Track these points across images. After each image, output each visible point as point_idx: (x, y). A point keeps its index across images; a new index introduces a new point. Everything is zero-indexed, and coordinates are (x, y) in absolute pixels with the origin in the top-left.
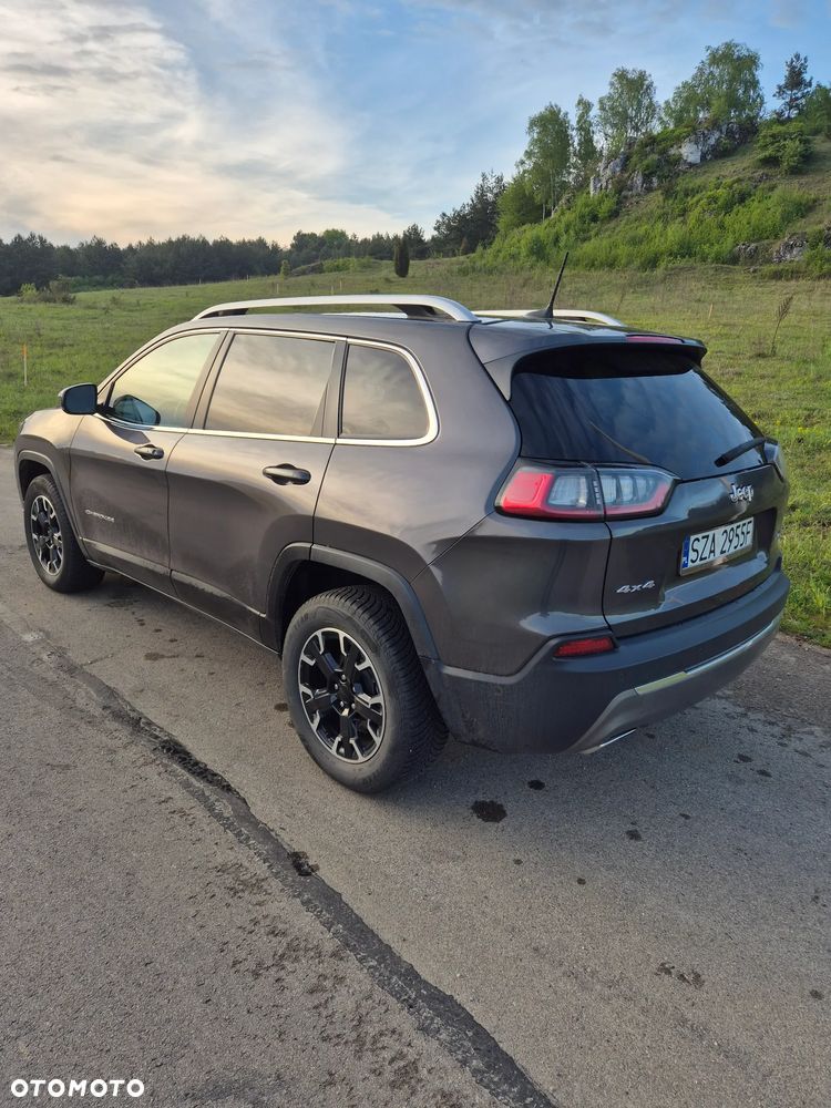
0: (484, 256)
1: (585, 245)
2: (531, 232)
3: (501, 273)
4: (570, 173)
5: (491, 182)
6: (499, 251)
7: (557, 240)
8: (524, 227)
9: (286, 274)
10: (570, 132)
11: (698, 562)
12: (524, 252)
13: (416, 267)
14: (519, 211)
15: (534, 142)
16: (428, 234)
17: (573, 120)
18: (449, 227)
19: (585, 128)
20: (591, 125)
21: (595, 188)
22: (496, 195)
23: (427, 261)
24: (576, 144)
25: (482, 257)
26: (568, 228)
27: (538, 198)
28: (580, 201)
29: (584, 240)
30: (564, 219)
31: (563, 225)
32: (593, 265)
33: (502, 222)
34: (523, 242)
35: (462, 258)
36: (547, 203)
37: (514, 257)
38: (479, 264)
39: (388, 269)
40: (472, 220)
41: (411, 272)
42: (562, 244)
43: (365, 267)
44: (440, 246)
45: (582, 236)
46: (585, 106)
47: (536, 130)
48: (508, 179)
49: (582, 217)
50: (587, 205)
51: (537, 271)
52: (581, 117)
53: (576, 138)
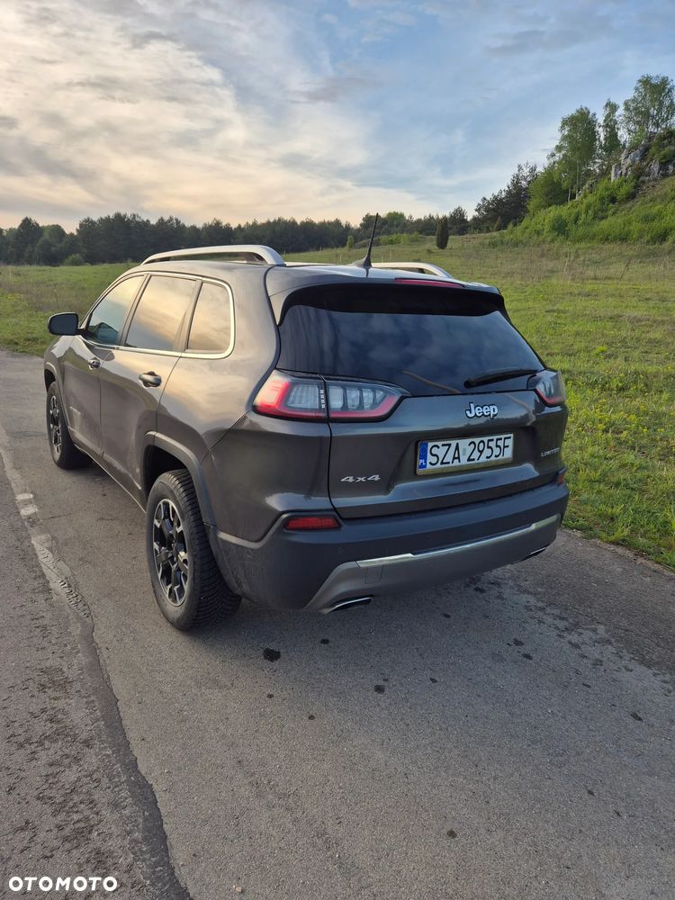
0: (513, 232)
1: (603, 222)
2: (554, 212)
3: (525, 246)
4: (595, 163)
5: (526, 172)
6: (527, 228)
7: (576, 219)
8: (550, 208)
9: (351, 247)
10: (597, 129)
11: (439, 465)
12: (547, 228)
13: (454, 241)
14: (548, 195)
15: (564, 138)
16: (470, 214)
17: (601, 119)
18: (487, 210)
19: (611, 126)
20: (616, 123)
21: (616, 175)
22: (529, 182)
23: (465, 236)
24: (602, 138)
25: (512, 232)
26: (588, 207)
27: (565, 185)
28: (601, 186)
29: (603, 218)
30: (585, 201)
31: (584, 206)
32: (607, 239)
33: (531, 205)
34: (547, 221)
35: (495, 234)
36: (572, 188)
37: (538, 233)
38: (507, 238)
39: (431, 243)
40: (507, 203)
41: (449, 245)
42: (580, 222)
43: (415, 241)
44: (478, 225)
45: (600, 215)
46: (612, 107)
47: (567, 128)
48: (540, 169)
49: (602, 199)
50: (607, 189)
51: (557, 244)
52: (608, 116)
53: (602, 134)
